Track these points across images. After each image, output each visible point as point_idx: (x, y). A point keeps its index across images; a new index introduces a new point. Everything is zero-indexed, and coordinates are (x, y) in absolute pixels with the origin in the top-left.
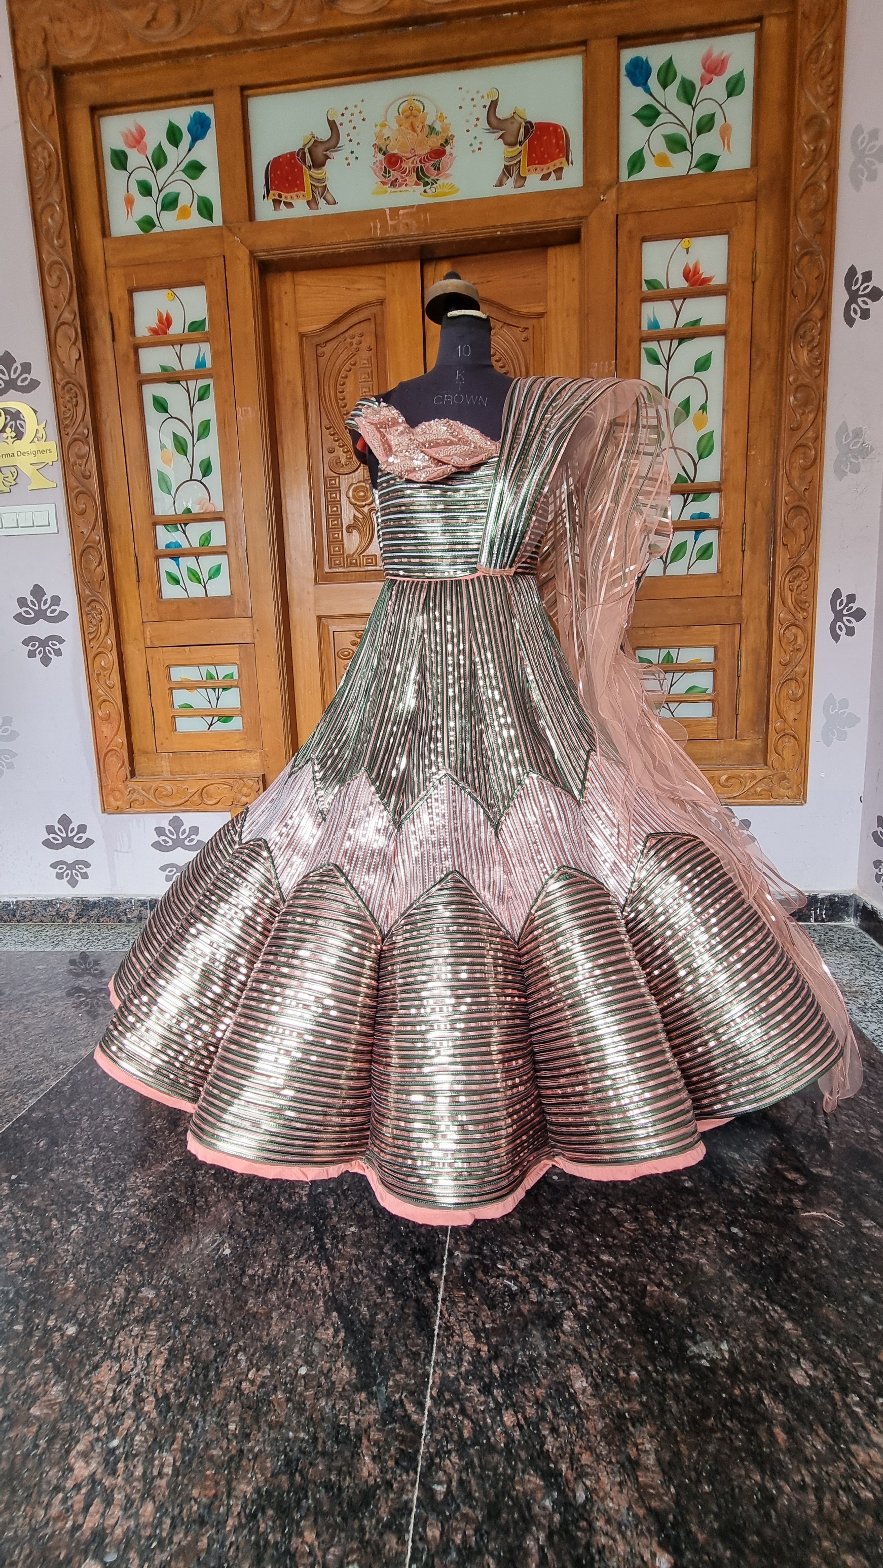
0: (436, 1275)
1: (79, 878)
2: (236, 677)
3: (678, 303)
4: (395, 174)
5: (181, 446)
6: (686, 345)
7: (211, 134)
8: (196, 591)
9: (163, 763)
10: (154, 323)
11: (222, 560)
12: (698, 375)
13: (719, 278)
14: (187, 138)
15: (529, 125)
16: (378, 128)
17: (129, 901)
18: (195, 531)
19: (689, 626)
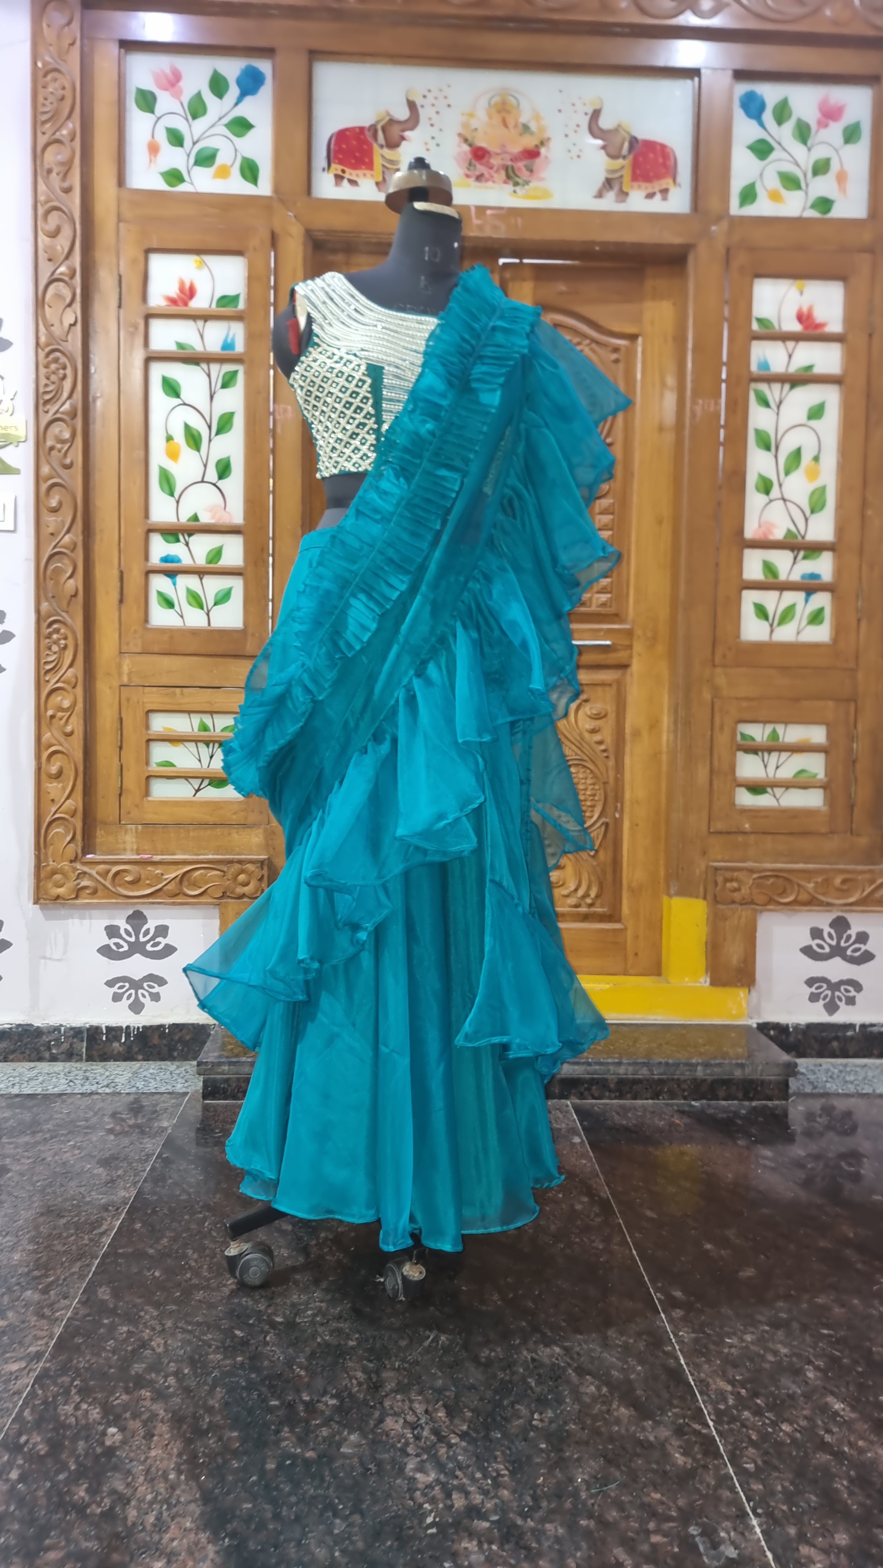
0: (669, 1348)
3: (790, 345)
4: (480, 169)
5: (193, 439)
6: (799, 391)
7: (267, 89)
8: (195, 619)
9: (128, 837)
10: (173, 291)
11: (237, 585)
12: (810, 423)
13: (835, 326)
14: (234, 91)
16: (465, 117)
17: (56, 1029)
18: (202, 545)
19: (797, 700)
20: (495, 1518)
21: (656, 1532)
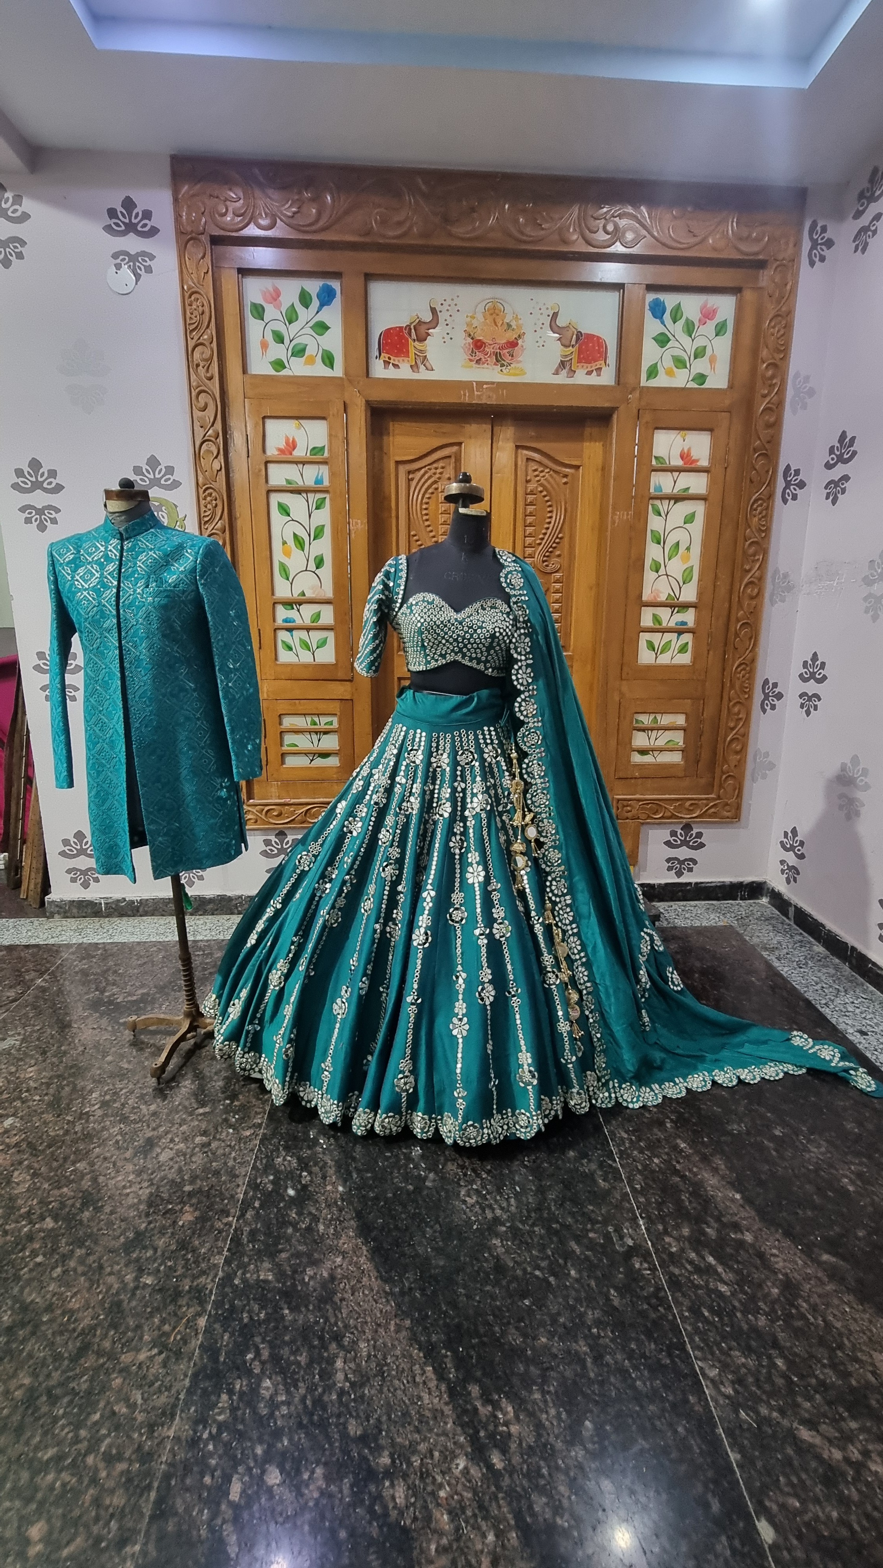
1: (196, 880)
2: (336, 725)
3: (676, 474)
4: (479, 355)
5: (300, 543)
6: (680, 505)
7: (337, 301)
8: (306, 657)
9: (273, 790)
10: (282, 445)
11: (331, 636)
12: (687, 526)
13: (704, 463)
14: (315, 303)
15: (579, 334)
16: (469, 319)
17: (240, 897)
18: (308, 611)
19: (671, 699)
20: (508, 1224)
21: (591, 1230)
